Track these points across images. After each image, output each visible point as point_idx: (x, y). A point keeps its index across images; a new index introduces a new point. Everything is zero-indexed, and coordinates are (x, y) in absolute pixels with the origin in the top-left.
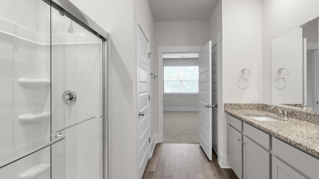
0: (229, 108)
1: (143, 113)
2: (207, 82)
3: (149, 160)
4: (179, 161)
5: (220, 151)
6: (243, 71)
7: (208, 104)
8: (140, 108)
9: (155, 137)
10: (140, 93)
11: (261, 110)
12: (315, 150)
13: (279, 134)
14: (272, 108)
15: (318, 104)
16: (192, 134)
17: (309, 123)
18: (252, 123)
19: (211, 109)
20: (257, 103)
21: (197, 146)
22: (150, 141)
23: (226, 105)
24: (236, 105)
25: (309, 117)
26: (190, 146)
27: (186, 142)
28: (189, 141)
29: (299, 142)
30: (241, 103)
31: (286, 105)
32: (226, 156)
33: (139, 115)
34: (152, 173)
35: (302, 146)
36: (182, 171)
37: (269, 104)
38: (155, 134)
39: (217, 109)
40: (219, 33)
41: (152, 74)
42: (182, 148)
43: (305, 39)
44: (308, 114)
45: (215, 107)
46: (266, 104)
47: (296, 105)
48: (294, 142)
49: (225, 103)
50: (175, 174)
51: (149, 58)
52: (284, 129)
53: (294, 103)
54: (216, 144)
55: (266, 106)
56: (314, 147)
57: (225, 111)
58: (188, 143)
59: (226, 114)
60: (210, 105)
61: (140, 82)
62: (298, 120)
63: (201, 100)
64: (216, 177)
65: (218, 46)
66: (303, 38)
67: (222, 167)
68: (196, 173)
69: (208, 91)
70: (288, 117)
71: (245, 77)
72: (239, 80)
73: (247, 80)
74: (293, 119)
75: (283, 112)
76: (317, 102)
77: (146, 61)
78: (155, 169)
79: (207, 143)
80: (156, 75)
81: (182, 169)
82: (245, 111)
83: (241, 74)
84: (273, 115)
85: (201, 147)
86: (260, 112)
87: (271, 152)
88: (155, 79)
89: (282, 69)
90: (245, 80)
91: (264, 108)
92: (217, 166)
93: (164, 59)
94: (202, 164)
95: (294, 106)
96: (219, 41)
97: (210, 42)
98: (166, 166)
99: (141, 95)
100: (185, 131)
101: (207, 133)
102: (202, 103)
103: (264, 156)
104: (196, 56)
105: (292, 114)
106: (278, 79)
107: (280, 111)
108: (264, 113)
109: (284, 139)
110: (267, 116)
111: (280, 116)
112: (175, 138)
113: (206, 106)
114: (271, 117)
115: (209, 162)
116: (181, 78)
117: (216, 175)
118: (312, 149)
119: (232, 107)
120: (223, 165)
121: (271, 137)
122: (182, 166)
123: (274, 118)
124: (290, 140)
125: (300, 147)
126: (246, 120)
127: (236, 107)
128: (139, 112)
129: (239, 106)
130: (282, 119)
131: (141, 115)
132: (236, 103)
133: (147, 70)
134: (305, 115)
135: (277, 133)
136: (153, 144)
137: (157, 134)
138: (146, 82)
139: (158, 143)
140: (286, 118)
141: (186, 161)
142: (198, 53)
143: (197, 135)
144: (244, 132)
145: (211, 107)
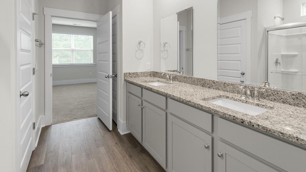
0: (128, 77)
1: (27, 93)
2: (107, 53)
3: (33, 152)
4: (76, 141)
5: (119, 119)
6: (140, 43)
7: (108, 75)
8: (21, 86)
9: (40, 120)
10: (21, 65)
11: (152, 77)
12: (199, 104)
13: (174, 95)
14: (163, 74)
15: (183, 69)
16: (88, 107)
17: (186, 84)
18: (151, 88)
19: (111, 80)
20: (149, 71)
21: (95, 118)
22: (34, 128)
23: (125, 74)
24: (134, 74)
25: (186, 79)
26: (88, 121)
27: (82, 117)
28: (85, 115)
29: (188, 99)
30: (138, 72)
31: (168, 71)
32: (126, 122)
33: (21, 95)
34: (40, 167)
35: (191, 102)
36: (81, 151)
37: (158, 71)
38: (40, 117)
39: (117, 79)
40: (119, 5)
41: (38, 41)
42: (79, 125)
43: (178, 22)
44: (185, 77)
45: (115, 77)
46: (156, 71)
47: (174, 71)
48: (186, 100)
49: (125, 72)
50: (73, 157)
51: (33, 20)
52: (175, 91)
53: (173, 70)
54: (116, 112)
55: (157, 73)
56: (198, 102)
57: (125, 80)
58: (84, 118)
59: (126, 82)
60: (111, 75)
61: (21, 51)
62: (179, 83)
63: (100, 71)
64: (118, 145)
65: (118, 17)
66: (178, 21)
67: (122, 133)
68: (97, 147)
69: (108, 61)
70: (173, 81)
71: (141, 48)
72: (136, 51)
73: (142, 51)
74: (176, 82)
75: (170, 77)
76: (182, 68)
77: (29, 23)
78: (43, 161)
79: (106, 114)
80: (43, 42)
81: (81, 149)
82: (141, 78)
83: (138, 46)
84: (162, 80)
85: (99, 119)
86: (152, 79)
87: (167, 112)
88: (40, 47)
89: (166, 43)
90: (141, 51)
91: (155, 74)
92: (118, 134)
93: (53, 25)
94: (103, 136)
95: (173, 72)
96: (119, 13)
97: (111, 13)
98: (59, 152)
99: (22, 68)
100: (79, 105)
101: (107, 103)
102: (100, 73)
103: (162, 116)
104: (94, 25)
105: (175, 78)
106: (163, 51)
107: (168, 76)
108: (156, 79)
109: (178, 99)
110: (158, 81)
111: (168, 80)
112: (68, 116)
113: (107, 76)
114: (161, 82)
115: (109, 133)
116: (73, 47)
117: (118, 143)
118: (198, 103)
119: (130, 75)
120: (123, 132)
121: (167, 98)
122: (80, 146)
123: (164, 82)
124: (182, 99)
125: (190, 103)
126: (146, 86)
127: (134, 76)
128: (20, 92)
129: (136, 75)
130: (169, 82)
131: (23, 95)
132: (134, 72)
133: (30, 35)
134: (183, 78)
135: (172, 95)
136: (38, 129)
137: (44, 116)
138: (28, 51)
139: (46, 126)
140: (171, 82)
141: (85, 138)
142: (96, 23)
143: (93, 107)
144: (143, 98)
145: (111, 77)
